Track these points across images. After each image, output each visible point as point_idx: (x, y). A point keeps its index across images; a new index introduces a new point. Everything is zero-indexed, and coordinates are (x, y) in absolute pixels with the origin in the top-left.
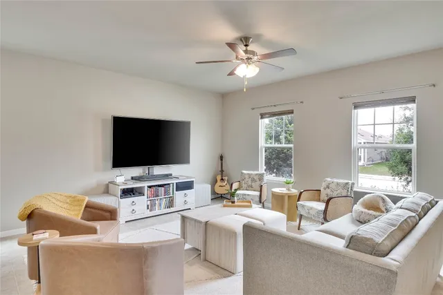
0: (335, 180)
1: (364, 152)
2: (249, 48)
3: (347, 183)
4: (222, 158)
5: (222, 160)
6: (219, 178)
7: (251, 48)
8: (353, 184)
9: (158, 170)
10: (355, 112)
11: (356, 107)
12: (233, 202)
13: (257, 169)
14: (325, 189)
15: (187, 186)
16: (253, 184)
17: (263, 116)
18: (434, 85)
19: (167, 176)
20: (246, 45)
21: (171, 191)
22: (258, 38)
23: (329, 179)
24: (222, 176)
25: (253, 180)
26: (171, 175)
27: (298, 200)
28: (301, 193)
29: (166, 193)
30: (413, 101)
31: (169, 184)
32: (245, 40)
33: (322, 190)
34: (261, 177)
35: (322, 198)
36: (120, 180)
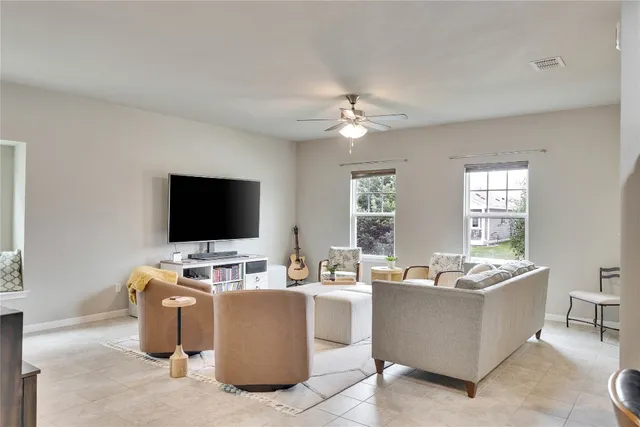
0: (446, 255)
1: (486, 225)
2: (356, 106)
3: (458, 257)
4: (296, 230)
5: (296, 233)
6: (293, 258)
7: (359, 105)
8: (464, 257)
9: (220, 246)
10: (466, 175)
11: (468, 170)
12: (333, 280)
13: (348, 244)
14: (433, 265)
15: (257, 267)
16: (346, 263)
17: (355, 175)
18: (545, 151)
19: (232, 254)
20: (353, 103)
21: (240, 273)
22: (367, 97)
23: (438, 254)
24: (298, 255)
25: (346, 258)
26: (236, 253)
27: (404, 278)
28: (407, 270)
29: (234, 275)
30: (526, 166)
31: (237, 264)
32: (352, 99)
33: (430, 266)
34: (355, 254)
35: (430, 276)
36: (177, 258)
